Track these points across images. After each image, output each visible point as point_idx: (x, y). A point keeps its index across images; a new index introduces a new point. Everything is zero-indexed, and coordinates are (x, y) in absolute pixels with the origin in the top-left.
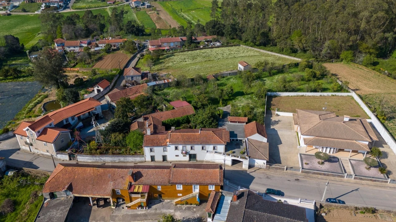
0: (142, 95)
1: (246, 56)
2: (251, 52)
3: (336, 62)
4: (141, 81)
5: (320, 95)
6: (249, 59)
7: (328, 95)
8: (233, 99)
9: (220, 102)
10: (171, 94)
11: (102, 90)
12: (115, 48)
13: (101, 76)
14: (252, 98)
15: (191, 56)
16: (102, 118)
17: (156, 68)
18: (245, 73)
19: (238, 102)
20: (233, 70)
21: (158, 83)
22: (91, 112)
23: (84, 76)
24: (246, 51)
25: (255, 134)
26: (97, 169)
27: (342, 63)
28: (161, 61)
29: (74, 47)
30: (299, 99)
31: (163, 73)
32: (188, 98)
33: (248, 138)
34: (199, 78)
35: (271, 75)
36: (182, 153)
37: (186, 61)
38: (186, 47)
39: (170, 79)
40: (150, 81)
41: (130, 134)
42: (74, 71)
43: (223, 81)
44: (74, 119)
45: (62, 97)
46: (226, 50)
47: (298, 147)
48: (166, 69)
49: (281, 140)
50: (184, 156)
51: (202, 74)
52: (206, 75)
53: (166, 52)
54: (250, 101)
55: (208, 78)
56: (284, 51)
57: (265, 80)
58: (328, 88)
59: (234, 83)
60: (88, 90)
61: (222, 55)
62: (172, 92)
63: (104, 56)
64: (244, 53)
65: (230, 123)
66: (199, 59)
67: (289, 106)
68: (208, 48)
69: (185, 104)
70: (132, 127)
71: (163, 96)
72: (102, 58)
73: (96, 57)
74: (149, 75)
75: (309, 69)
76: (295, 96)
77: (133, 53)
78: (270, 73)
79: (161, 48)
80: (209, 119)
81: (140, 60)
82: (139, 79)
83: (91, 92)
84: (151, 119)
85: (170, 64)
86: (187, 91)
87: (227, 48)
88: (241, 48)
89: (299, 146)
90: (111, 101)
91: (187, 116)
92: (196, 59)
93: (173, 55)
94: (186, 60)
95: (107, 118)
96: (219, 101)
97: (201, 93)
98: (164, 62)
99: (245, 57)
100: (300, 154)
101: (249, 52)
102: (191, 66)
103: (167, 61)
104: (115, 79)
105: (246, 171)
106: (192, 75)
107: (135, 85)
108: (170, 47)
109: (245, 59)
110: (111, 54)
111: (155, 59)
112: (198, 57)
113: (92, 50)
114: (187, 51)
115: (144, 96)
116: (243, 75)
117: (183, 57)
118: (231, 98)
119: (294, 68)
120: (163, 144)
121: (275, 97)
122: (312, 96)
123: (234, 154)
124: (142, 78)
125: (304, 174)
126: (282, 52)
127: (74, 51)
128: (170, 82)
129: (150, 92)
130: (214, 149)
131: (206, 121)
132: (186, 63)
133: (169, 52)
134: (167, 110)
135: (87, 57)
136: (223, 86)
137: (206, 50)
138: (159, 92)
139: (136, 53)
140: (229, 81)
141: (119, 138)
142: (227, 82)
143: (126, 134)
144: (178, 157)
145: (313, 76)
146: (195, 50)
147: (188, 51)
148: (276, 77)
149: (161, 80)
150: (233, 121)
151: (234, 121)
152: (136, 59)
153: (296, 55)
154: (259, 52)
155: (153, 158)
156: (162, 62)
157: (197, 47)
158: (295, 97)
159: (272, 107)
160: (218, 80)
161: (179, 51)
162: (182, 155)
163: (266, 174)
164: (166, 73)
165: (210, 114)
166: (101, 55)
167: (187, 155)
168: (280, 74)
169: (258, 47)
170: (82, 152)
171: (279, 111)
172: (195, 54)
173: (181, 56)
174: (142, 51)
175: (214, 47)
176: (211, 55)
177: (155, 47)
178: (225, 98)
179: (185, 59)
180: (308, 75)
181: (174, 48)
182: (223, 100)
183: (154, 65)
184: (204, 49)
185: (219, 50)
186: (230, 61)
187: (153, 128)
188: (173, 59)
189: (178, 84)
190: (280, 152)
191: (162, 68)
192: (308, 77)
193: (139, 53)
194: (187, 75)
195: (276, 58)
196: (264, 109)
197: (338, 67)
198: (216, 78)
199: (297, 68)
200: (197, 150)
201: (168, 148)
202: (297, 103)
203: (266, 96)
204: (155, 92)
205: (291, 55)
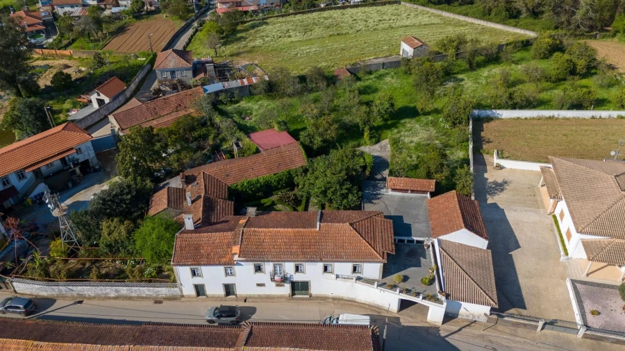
0: (189, 115)
1: (414, 25)
2: (424, 16)
3: (604, 37)
4: (191, 81)
5: (591, 116)
6: (422, 31)
7: (610, 116)
8: (394, 126)
9: (366, 134)
10: (254, 113)
11: (107, 100)
12: (153, 8)
13: (113, 67)
14: (436, 123)
15: (301, 26)
16: (96, 171)
17: (229, 51)
18: (417, 65)
19: (406, 134)
20: (390, 55)
21: (227, 85)
22: (67, 159)
23: (80, 68)
24: (412, 14)
25: (458, 229)
26: (35, 343)
27: (616, 39)
28: (239, 35)
29: (72, 7)
30: (544, 125)
31: (242, 62)
32: (293, 123)
33: (440, 238)
34: (317, 76)
35: (473, 66)
36: (273, 280)
37: (290, 36)
38: (290, 5)
39: (255, 75)
40: (211, 81)
41: (146, 227)
42: (63, 57)
43: (370, 81)
44: (23, 177)
45: (13, 118)
46: (372, 12)
47: (563, 258)
48: (248, 52)
49: (515, 236)
50: (277, 285)
51: (324, 64)
52: (333, 66)
53: (251, 16)
54: (433, 131)
55: (336, 74)
56: (493, 14)
57: (462, 80)
58: (605, 97)
59: (394, 88)
60: (79, 100)
61: (365, 23)
62: (257, 108)
63: (129, 24)
64: (409, 20)
65: (390, 192)
66: (318, 31)
67: (523, 143)
68: (335, 8)
69: (286, 138)
70: (153, 203)
71: (237, 118)
72: (125, 28)
73: (113, 27)
74: (210, 67)
75: (561, 55)
76: (533, 119)
77: (187, 20)
78: (471, 64)
79: (240, 9)
80: (341, 184)
81: (198, 33)
82: (188, 77)
83: (85, 106)
84: (202, 180)
85: (258, 42)
86: (291, 105)
87: (375, 7)
88: (403, 9)
89: (566, 257)
90: (119, 129)
91: (289, 173)
92: (311, 31)
93: (264, 22)
94: (291, 34)
95: (108, 169)
96: (363, 130)
97: (322, 114)
98: (245, 38)
99: (411, 26)
100: (573, 282)
101: (420, 17)
102: (301, 46)
103: (251, 34)
104: (140, 75)
105: (437, 329)
106: (302, 67)
107: (180, 88)
108: (258, 5)
109: (413, 31)
110: (143, 21)
111: (226, 30)
112: (315, 26)
113: (107, 13)
114: (292, 14)
115: (193, 118)
116: (414, 68)
117: (284, 28)
118: (389, 122)
119: (519, 50)
120: (223, 260)
121: (488, 122)
122: (574, 118)
123: (407, 285)
124: (195, 75)
125: (589, 341)
126: (487, 17)
127: (72, 15)
128: (255, 84)
129: (208, 107)
130: (355, 269)
131: (332, 190)
132: (290, 40)
133: (257, 15)
134: (243, 156)
135: (93, 26)
136: (369, 94)
137: (332, 12)
138: (229, 108)
139: (191, 19)
140: (382, 82)
141: (119, 233)
142: (379, 84)
143: (139, 221)
144: (262, 288)
145: (570, 71)
146: (308, 12)
147: (296, 14)
148: (485, 72)
149: (235, 79)
150: (398, 187)
151: (402, 188)
152: (191, 31)
153: (518, 22)
154: (439, 16)
155: (200, 290)
156: (242, 37)
157: (314, 6)
158: (535, 122)
159: (484, 147)
160: (359, 79)
161: (276, 14)
162: (274, 284)
163: (490, 341)
164: (247, 63)
165: (344, 173)
166: (124, 22)
167: (285, 284)
168: (492, 66)
169: (437, 6)
170: (23, 274)
171: (503, 158)
172: (309, 21)
173: (281, 26)
174: (204, 14)
175: (348, 7)
176: (343, 22)
177: (228, 5)
178: (375, 125)
179: (288, 31)
180: (558, 69)
181: (267, 7)
182: (371, 129)
183: (225, 44)
184: (329, 9)
185: (358, 12)
186: (381, 36)
187: (201, 209)
188: (263, 31)
189: (271, 89)
190: (518, 273)
191: (241, 50)
192: (558, 72)
193: (197, 18)
194: (291, 67)
195: (477, 29)
196: (467, 150)
197: (610, 49)
198: (355, 75)
199: (527, 50)
200: (312, 272)
201: (237, 268)
202: (542, 137)
203: (469, 119)
204: (220, 107)
205: (507, 22)
